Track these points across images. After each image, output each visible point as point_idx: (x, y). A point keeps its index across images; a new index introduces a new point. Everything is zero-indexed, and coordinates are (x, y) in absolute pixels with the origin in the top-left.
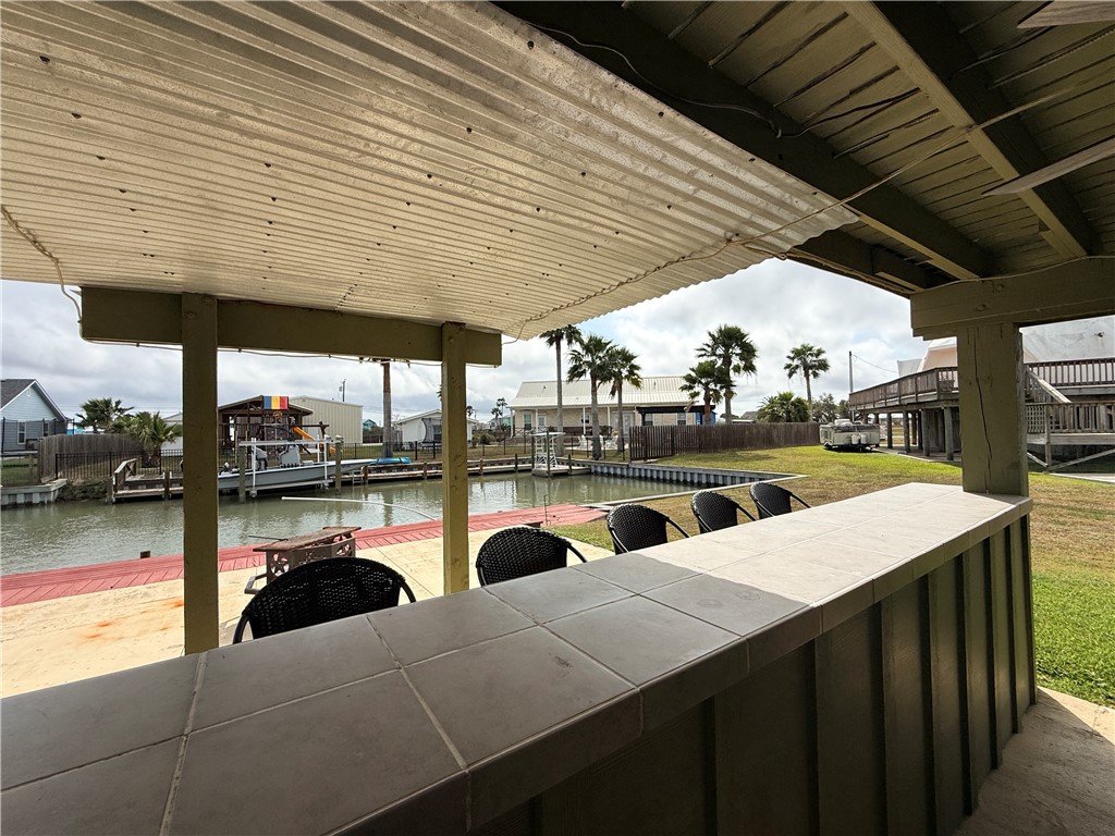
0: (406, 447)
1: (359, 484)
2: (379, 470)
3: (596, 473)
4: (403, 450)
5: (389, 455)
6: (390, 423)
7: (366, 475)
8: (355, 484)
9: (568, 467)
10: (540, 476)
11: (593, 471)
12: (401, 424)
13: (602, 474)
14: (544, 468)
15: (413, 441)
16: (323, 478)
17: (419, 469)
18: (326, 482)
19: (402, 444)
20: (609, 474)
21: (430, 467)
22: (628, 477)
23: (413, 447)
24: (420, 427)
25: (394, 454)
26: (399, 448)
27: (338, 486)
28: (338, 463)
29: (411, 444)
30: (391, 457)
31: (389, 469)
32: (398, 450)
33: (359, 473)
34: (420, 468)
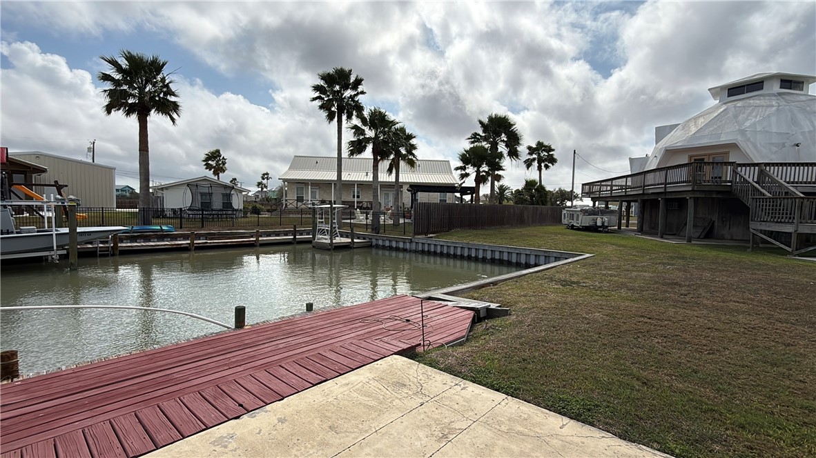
0: (168, 213)
1: (107, 255)
2: (133, 239)
3: (377, 246)
4: (165, 217)
5: (146, 222)
6: (148, 187)
7: (115, 244)
8: (101, 256)
9: (350, 240)
10: (322, 248)
11: (374, 244)
12: (162, 189)
13: (384, 247)
14: (325, 239)
15: (177, 207)
16: (51, 249)
17: (184, 239)
18: (55, 254)
19: (163, 210)
20: (390, 248)
21: (199, 237)
22: (410, 251)
23: (178, 214)
24: (185, 193)
25: (154, 221)
26: (160, 214)
27: (73, 259)
28: (73, 230)
29: (174, 211)
30: (150, 224)
31: (147, 239)
32: (158, 217)
33: (107, 242)
34: (185, 237)
